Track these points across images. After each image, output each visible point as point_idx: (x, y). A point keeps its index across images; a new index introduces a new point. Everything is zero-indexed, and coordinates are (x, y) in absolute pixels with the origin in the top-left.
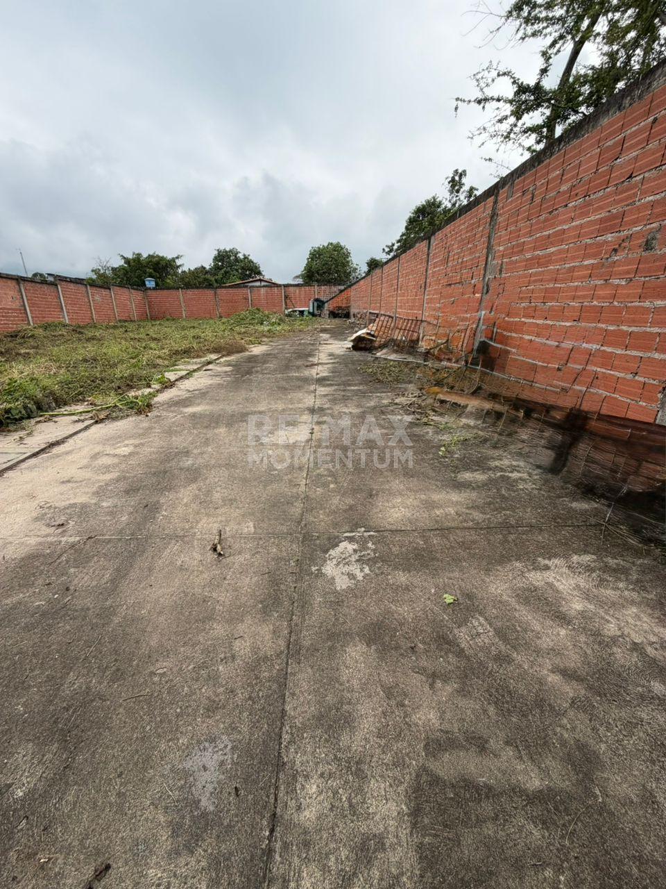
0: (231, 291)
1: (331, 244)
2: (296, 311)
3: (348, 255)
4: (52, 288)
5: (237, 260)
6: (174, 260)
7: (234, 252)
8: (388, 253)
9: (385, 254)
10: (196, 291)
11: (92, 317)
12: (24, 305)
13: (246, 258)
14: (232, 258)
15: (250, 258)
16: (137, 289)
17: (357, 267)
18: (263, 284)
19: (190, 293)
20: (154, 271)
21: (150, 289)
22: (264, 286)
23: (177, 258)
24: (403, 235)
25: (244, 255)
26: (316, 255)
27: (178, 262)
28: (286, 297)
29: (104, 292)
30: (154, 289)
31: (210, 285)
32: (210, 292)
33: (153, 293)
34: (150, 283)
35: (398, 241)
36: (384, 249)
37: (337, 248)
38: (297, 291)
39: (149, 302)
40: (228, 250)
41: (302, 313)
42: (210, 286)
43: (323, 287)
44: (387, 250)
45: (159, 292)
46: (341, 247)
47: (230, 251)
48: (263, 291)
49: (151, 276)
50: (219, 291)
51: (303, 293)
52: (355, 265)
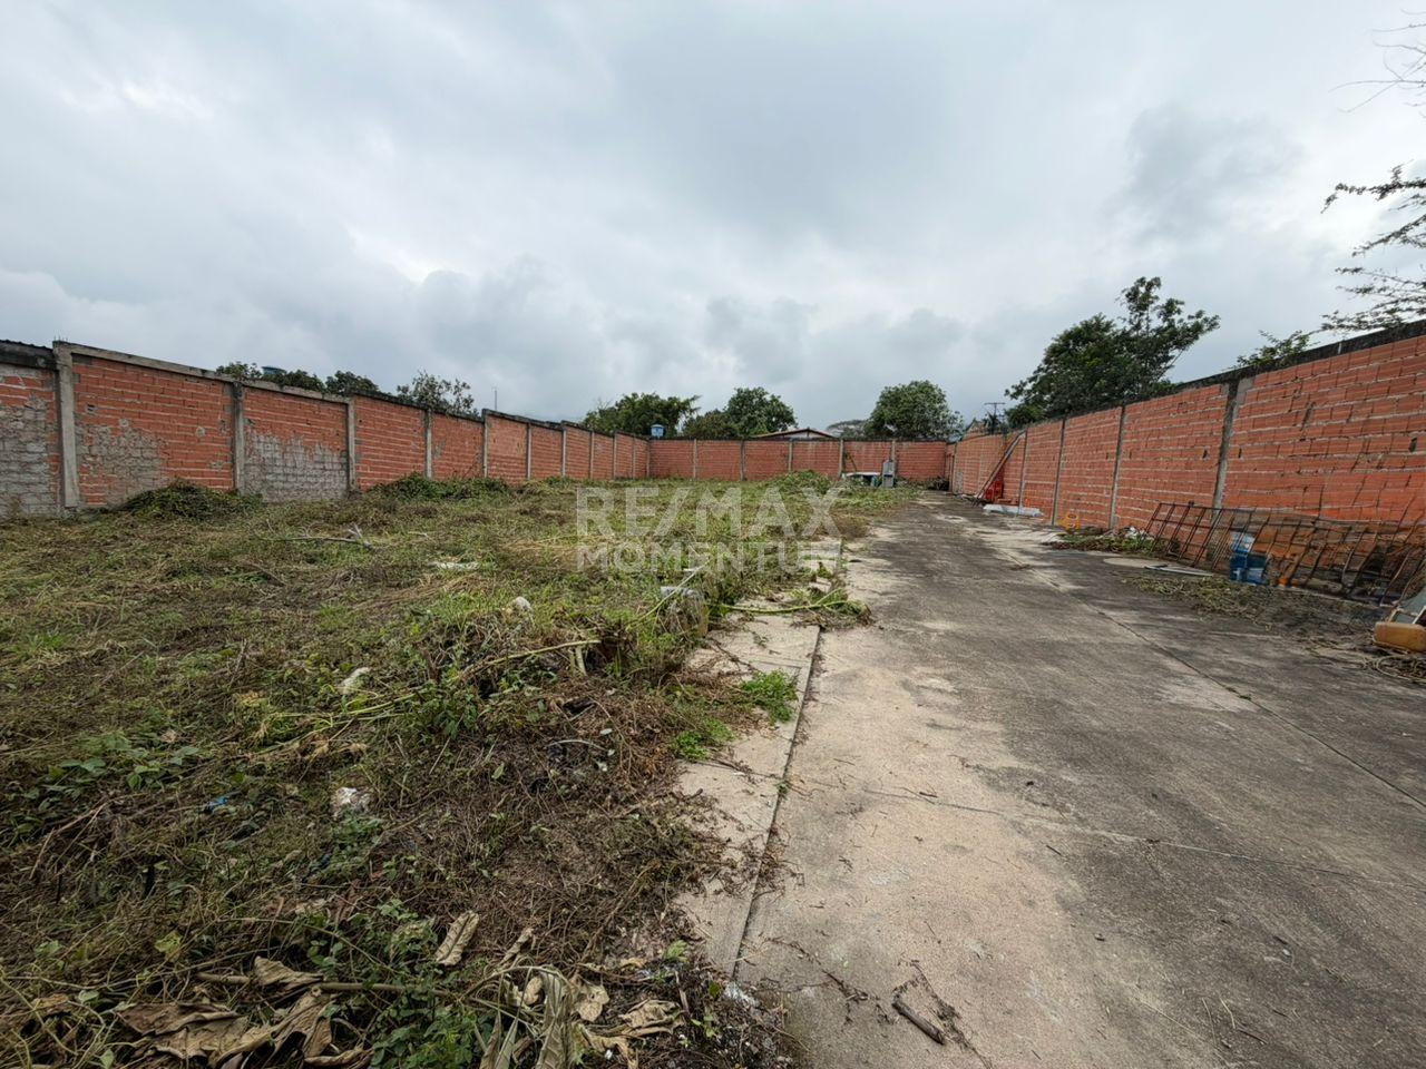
0: (765, 444)
1: (916, 383)
2: (859, 476)
3: (941, 398)
4: (558, 434)
5: (762, 403)
6: (687, 402)
7: (759, 393)
8: (1014, 396)
9: (1008, 397)
10: (716, 443)
11: (589, 471)
12: (527, 455)
13: (774, 399)
14: (754, 401)
15: (780, 400)
16: (641, 439)
17: (956, 415)
18: (812, 436)
19: (709, 446)
20: (665, 416)
21: (656, 438)
22: (814, 439)
23: (693, 399)
24: (1040, 369)
25: (773, 396)
26: (892, 399)
27: (693, 405)
28: (845, 456)
29: (608, 441)
30: (661, 438)
31: (733, 435)
32: (735, 445)
33: (659, 444)
34: (657, 431)
35: (1031, 380)
36: (1007, 391)
37: (926, 389)
38: (864, 449)
39: (652, 455)
40: (751, 389)
41: (868, 479)
42: (733, 437)
43: (904, 444)
44: (1012, 391)
45: (667, 443)
46: (931, 387)
47: (755, 391)
48: (811, 445)
49: (658, 422)
50: (748, 443)
51: (872, 450)
52: (953, 413)
